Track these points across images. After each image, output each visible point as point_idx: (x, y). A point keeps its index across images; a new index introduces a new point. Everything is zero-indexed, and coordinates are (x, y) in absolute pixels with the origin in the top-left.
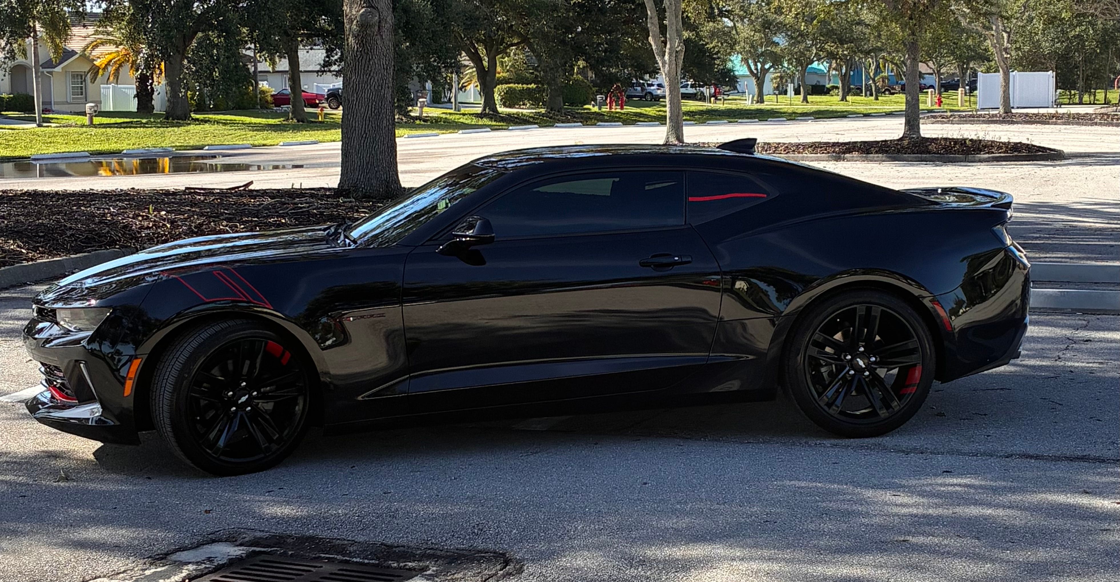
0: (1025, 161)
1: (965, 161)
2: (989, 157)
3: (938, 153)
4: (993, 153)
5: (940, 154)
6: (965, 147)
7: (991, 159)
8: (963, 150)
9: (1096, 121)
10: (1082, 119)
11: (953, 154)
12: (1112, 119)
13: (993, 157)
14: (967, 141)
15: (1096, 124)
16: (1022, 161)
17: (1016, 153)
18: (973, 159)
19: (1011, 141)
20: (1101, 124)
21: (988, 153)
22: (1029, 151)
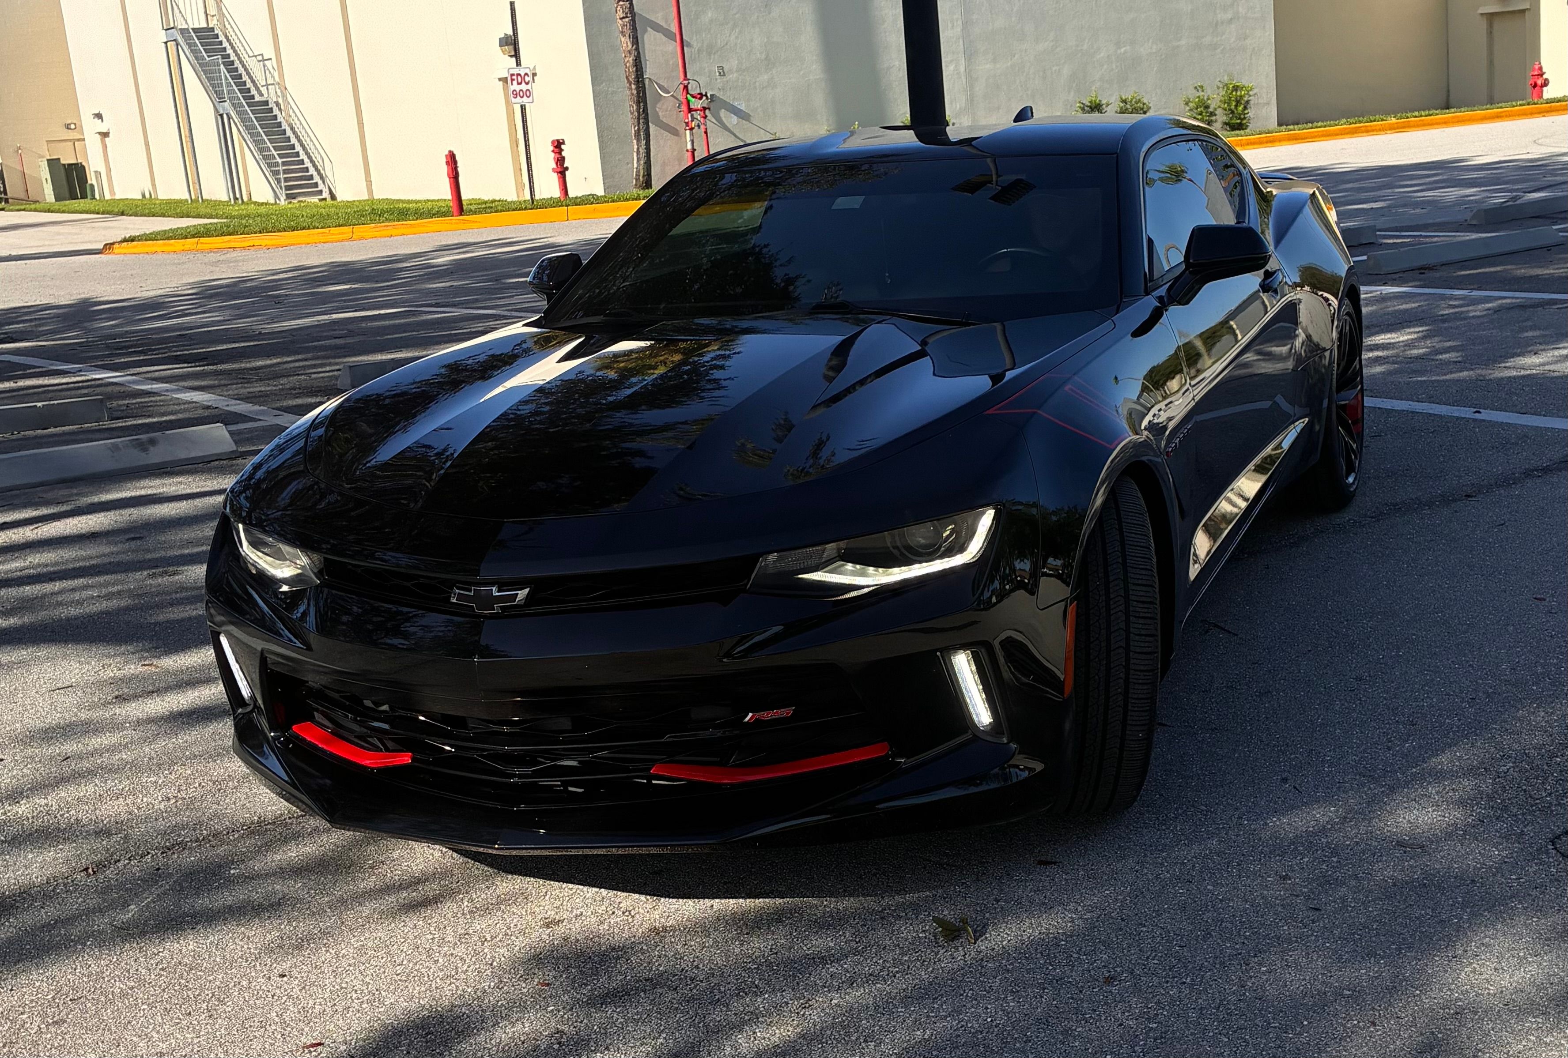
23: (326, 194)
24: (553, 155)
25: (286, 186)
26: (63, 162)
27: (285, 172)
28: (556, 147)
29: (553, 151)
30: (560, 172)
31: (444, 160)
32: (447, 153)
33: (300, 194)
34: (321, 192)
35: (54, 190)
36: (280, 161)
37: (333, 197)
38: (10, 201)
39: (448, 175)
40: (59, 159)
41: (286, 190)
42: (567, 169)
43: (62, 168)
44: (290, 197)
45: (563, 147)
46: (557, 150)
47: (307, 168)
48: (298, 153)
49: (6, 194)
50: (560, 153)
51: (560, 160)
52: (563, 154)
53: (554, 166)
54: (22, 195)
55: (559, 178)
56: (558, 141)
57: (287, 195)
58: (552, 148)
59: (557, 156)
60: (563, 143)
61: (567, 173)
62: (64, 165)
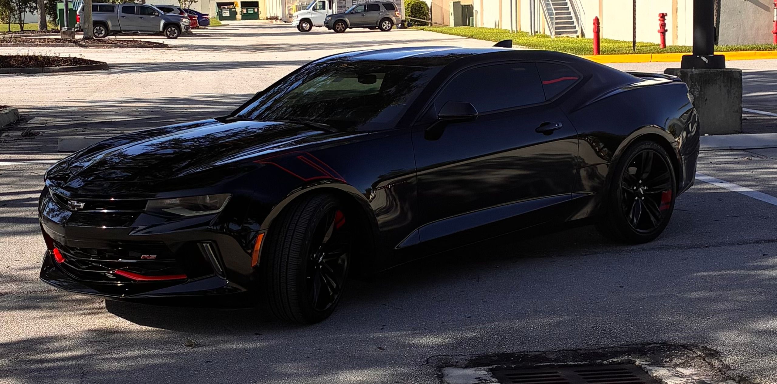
0: (87, 70)
1: (42, 72)
2: (60, 69)
3: (19, 67)
4: (61, 65)
5: (22, 67)
6: (39, 61)
7: (62, 70)
8: (38, 64)
9: (36, 43)
10: (26, 42)
11: (31, 67)
12: (48, 42)
13: (63, 69)
14: (39, 58)
15: (37, 45)
16: (82, 71)
17: (78, 65)
18: (48, 71)
19: (71, 56)
20: (40, 45)
21: (58, 65)
22: (87, 64)
23: (579, 33)
24: (659, 22)
25: (556, 27)
26: (462, 4)
27: (557, 19)
28: (661, 17)
29: (659, 20)
30: (661, 33)
31: (592, 22)
32: (594, 18)
33: (563, 32)
34: (576, 32)
35: (454, 20)
36: (554, 12)
37: (583, 35)
38: (433, 24)
39: (593, 30)
40: (460, 2)
41: (556, 29)
42: (667, 31)
43: (460, 6)
44: (557, 33)
45: (666, 17)
46: (662, 19)
47: (572, 17)
48: (568, 8)
49: (432, 21)
50: (663, 21)
51: (663, 26)
52: (666, 21)
53: (659, 29)
54: (440, 21)
55: (661, 36)
56: (663, 14)
57: (556, 32)
58: (659, 18)
59: (662, 22)
60: (666, 15)
61: (666, 33)
62: (462, 6)
